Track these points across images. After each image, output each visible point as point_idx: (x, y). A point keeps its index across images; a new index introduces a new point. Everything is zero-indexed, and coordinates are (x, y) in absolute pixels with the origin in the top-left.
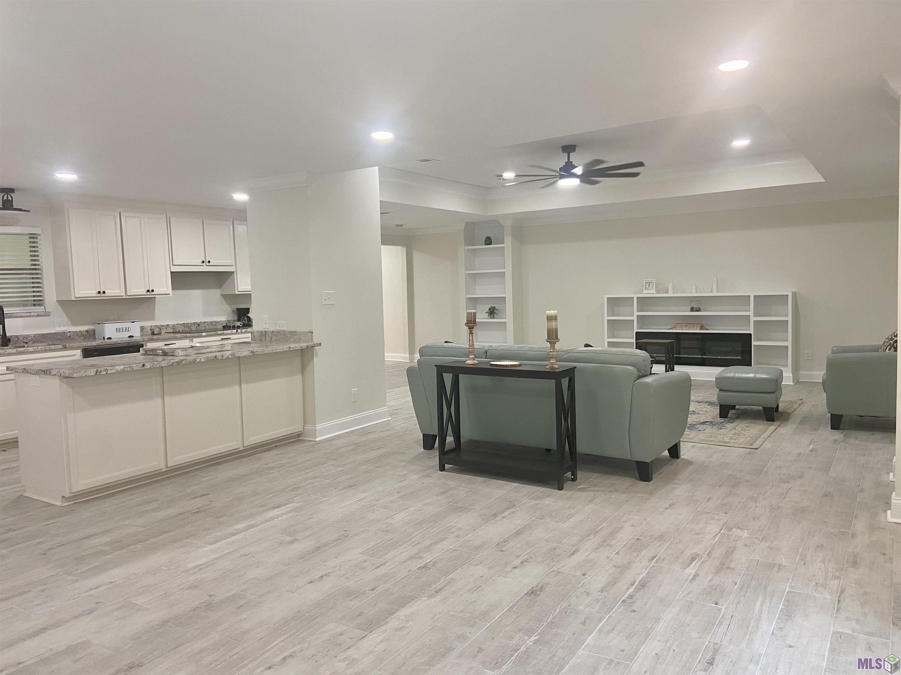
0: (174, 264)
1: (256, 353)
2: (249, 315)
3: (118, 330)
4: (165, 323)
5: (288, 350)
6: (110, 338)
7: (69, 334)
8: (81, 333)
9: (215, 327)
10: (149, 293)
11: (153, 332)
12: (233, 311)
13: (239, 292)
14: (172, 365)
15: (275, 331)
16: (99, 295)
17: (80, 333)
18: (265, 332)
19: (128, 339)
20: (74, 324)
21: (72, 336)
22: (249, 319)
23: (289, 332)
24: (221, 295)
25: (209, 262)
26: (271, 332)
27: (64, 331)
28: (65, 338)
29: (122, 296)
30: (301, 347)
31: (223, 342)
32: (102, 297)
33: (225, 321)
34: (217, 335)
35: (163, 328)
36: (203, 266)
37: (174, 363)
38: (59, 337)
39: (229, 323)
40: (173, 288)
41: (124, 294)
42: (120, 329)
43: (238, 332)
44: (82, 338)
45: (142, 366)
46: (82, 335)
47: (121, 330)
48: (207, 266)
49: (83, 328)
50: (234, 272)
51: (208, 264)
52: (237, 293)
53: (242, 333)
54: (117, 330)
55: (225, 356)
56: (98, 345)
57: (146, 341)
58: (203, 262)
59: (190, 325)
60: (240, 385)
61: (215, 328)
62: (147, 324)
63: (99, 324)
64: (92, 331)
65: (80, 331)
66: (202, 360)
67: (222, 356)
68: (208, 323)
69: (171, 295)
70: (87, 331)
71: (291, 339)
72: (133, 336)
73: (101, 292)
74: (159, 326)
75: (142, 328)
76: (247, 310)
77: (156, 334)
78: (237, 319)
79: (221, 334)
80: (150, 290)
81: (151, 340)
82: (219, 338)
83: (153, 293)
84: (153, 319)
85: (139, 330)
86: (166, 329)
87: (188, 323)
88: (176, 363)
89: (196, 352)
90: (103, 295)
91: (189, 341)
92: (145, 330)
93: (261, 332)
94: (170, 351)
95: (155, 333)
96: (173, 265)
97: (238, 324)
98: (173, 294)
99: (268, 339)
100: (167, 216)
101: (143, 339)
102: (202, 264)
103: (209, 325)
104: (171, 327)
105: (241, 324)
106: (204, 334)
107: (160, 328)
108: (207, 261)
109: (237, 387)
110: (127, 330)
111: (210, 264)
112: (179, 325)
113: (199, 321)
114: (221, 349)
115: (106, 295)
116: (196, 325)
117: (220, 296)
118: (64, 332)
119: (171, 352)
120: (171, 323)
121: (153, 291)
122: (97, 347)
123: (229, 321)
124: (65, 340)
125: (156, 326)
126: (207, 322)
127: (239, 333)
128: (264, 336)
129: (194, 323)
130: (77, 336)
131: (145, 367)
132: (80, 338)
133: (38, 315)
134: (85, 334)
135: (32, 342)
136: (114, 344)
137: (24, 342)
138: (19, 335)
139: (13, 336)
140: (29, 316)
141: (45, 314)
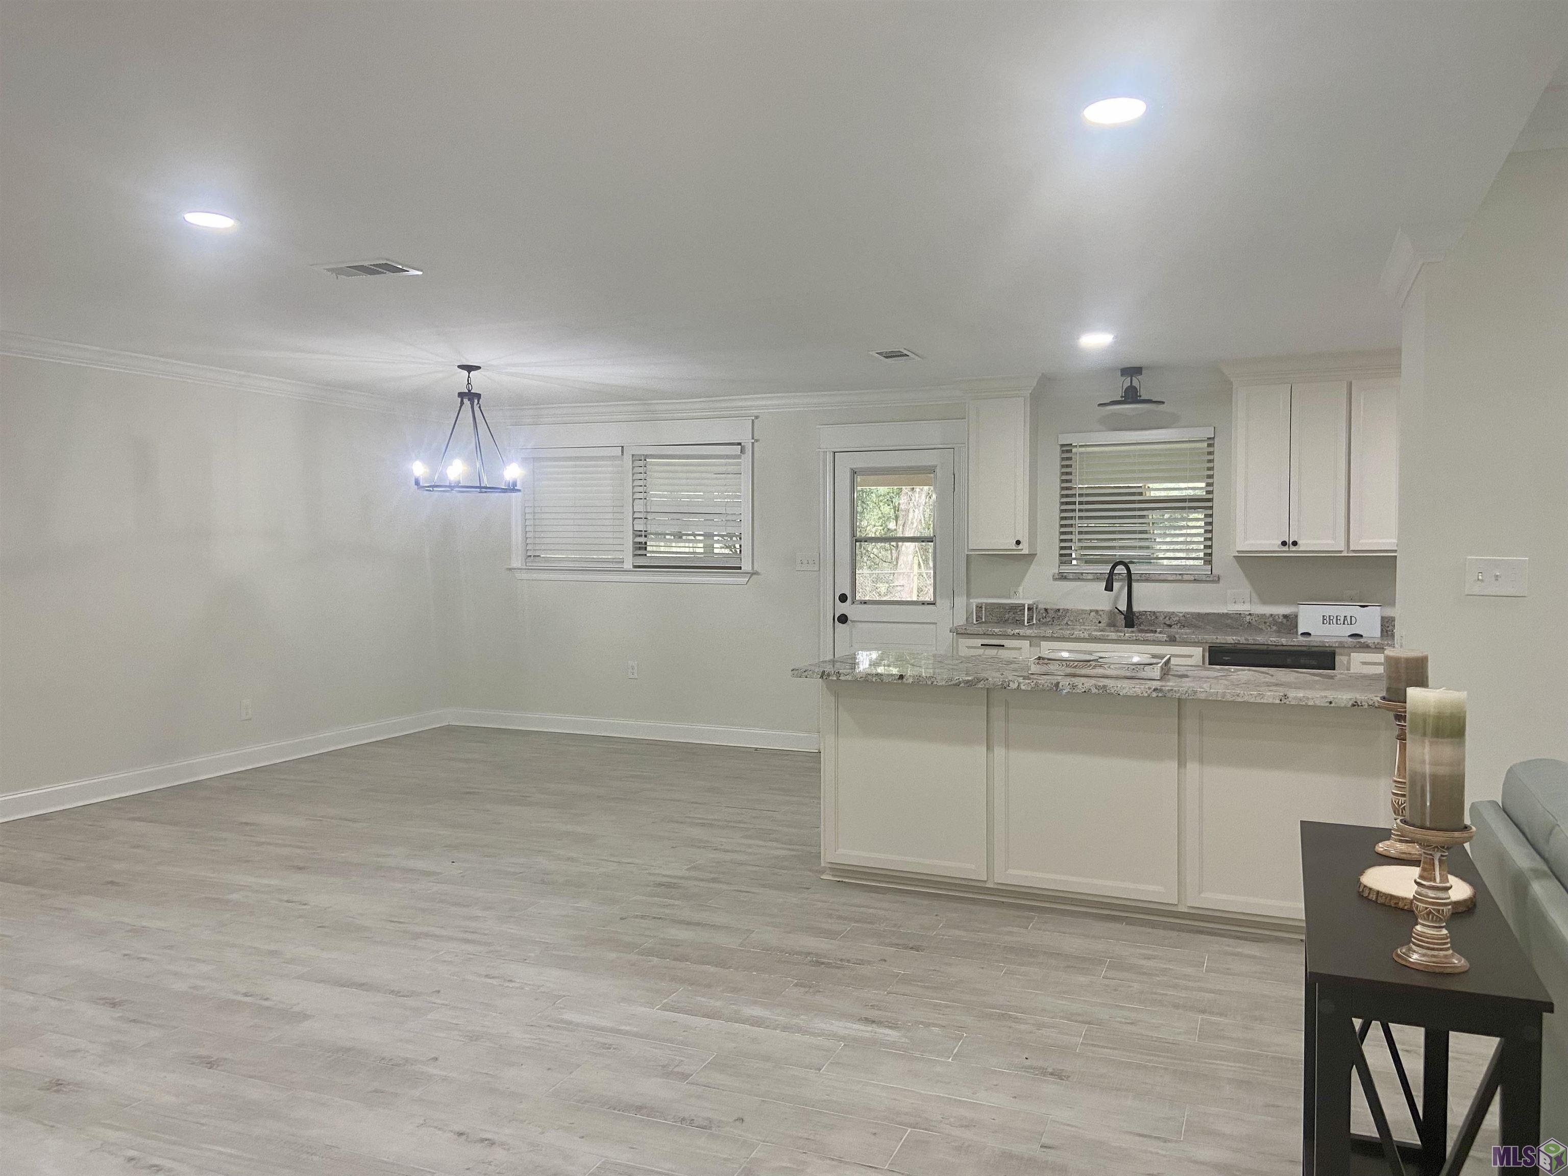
1: (1169, 695)
3: (1327, 620)
5: (1278, 701)
6: (1306, 634)
7: (1248, 617)
8: (1274, 620)
14: (958, 685)
16: (1287, 548)
17: (1271, 619)
19: (1350, 640)
20: (1264, 602)
21: (1254, 623)
27: (1239, 612)
28: (1241, 626)
29: (1341, 552)
30: (1331, 703)
32: (1291, 552)
37: (960, 683)
41: (1344, 549)
42: (1332, 618)
44: (1275, 628)
46: (1275, 623)
47: (1335, 620)
49: (1279, 610)
54: (1324, 619)
60: (1182, 764)
63: (1299, 604)
65: (1272, 615)
66: (1023, 687)
67: (1074, 687)
70: (1285, 617)
72: (1361, 636)
73: (1289, 543)
85: (1378, 624)
88: (965, 684)
89: (1069, 670)
90: (1293, 548)
109: (1172, 765)
110: (1348, 620)
115: (1299, 548)
118: (1240, 614)
122: (1237, 646)
124: (1241, 628)
130: (1265, 623)
132: (1271, 628)
133: (1195, 580)
134: (1282, 622)
135: (1179, 625)
136: (1276, 645)
137: (1165, 624)
138: (1158, 612)
139: (1146, 612)
140: (1179, 580)
141: (1208, 579)
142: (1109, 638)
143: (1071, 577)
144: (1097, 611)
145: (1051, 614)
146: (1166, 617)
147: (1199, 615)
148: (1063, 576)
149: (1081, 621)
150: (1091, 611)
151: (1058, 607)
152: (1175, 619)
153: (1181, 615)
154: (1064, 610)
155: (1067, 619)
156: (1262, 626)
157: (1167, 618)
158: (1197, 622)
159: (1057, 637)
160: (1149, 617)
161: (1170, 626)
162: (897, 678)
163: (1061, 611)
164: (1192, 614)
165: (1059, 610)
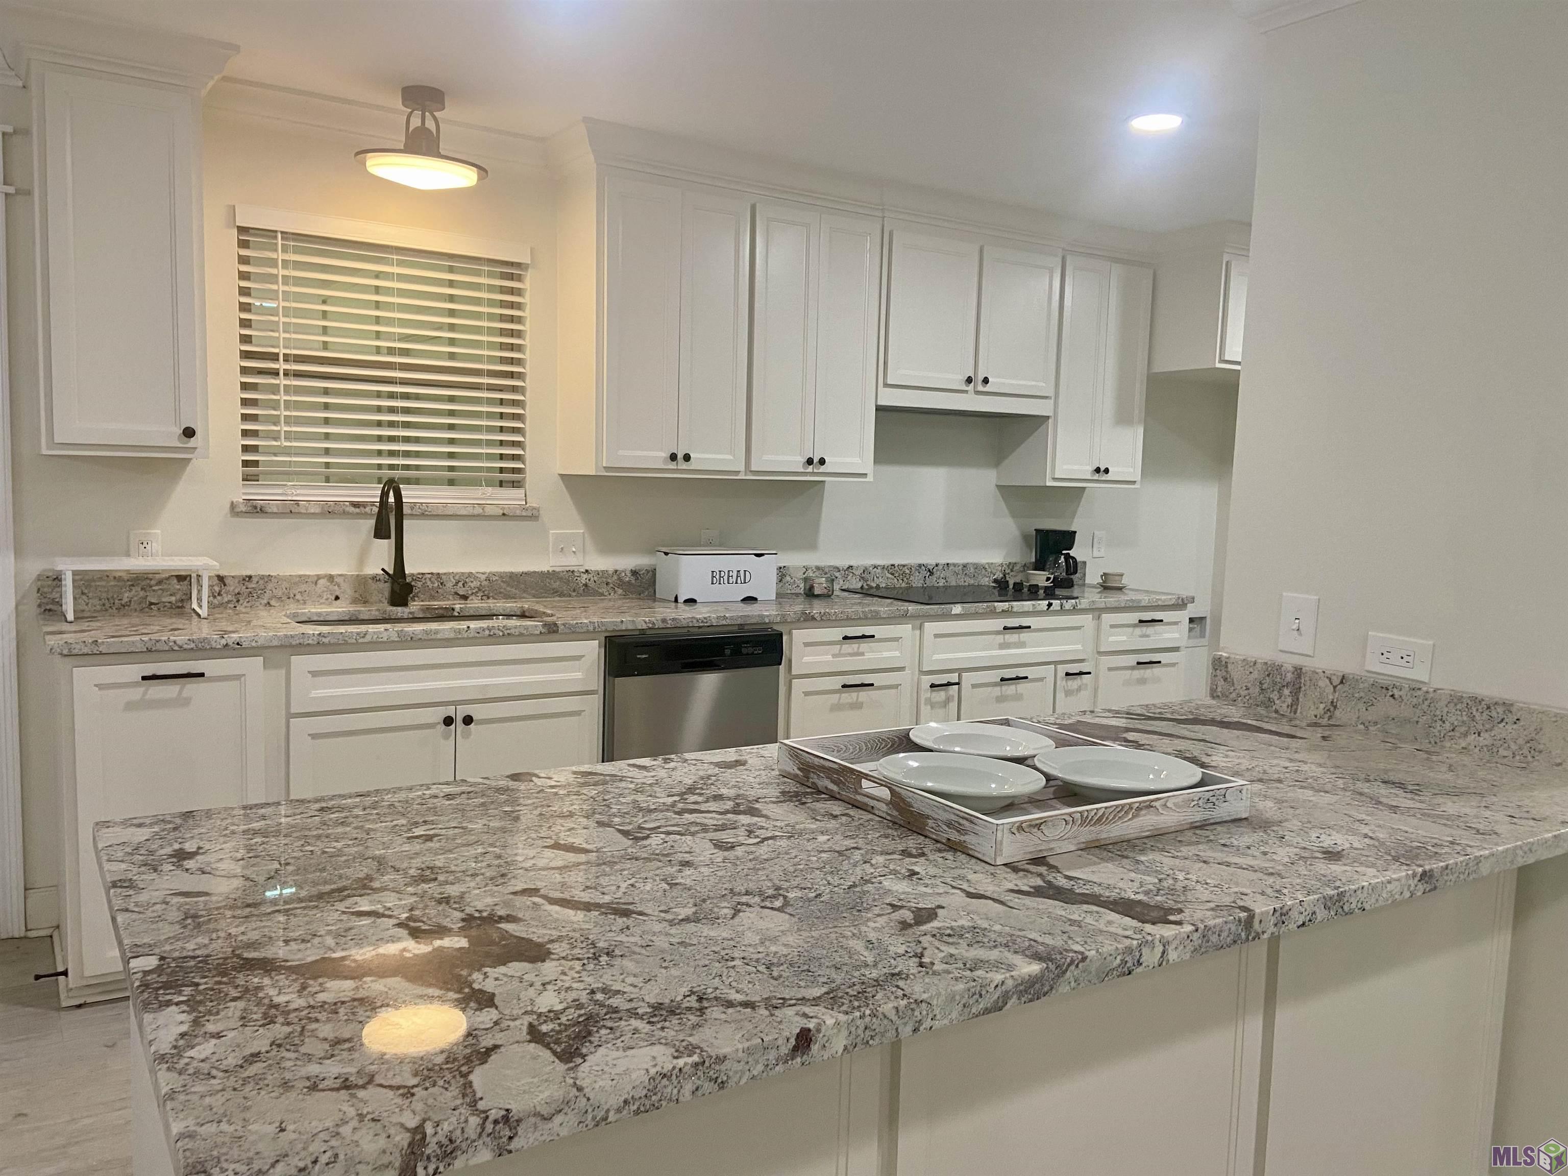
0: (889, 382)
2: (1072, 553)
3: (717, 578)
4: (843, 563)
6: (691, 601)
7: (585, 576)
8: (619, 579)
9: (972, 582)
10: (810, 469)
11: (812, 588)
12: (1025, 538)
13: (1055, 479)
15: (1357, 680)
16: (673, 465)
17: (615, 577)
18: (1298, 672)
19: (743, 610)
20: (604, 550)
21: (593, 585)
22: (1073, 566)
23: (1456, 699)
24: (997, 486)
25: (986, 381)
26: (1336, 681)
27: (568, 569)
28: (574, 591)
29: (738, 473)
31: (1007, 636)
32: (680, 472)
33: (1002, 565)
34: (993, 614)
35: (837, 574)
36: (966, 392)
38: (556, 585)
39: (1012, 571)
40: (879, 459)
41: (742, 468)
43: (1051, 608)
44: (620, 591)
45: (795, 1049)
46: (621, 583)
48: (978, 393)
49: (626, 562)
50: (1048, 417)
51: (980, 388)
52: (1049, 483)
53: (1062, 611)
55: (1294, 914)
56: (650, 628)
57: (791, 622)
58: (969, 380)
59: (907, 571)
61: (973, 585)
62: (796, 560)
63: (666, 554)
64: (648, 571)
65: (616, 571)
68: (956, 569)
69: (870, 478)
70: (634, 573)
71: (1465, 735)
72: (755, 599)
73: (679, 457)
74: (827, 570)
75: (782, 573)
76: (1068, 538)
77: (818, 596)
78: (1033, 560)
79: (1006, 613)
80: (816, 460)
81: (804, 620)
82: (998, 623)
83: (822, 469)
84: (811, 545)
85: (774, 578)
86: (845, 578)
87: (904, 566)
90: (684, 466)
91: (913, 629)
92: (788, 578)
93: (1272, 670)
94: (945, 816)
95: (817, 591)
96: (886, 385)
97: (1041, 578)
98: (874, 476)
99: (1310, 708)
100: (883, 226)
101: (783, 616)
102: (965, 388)
103: (957, 574)
104: (858, 573)
105: (1048, 579)
106: (957, 609)
107: (831, 574)
108: (981, 378)
111: (988, 388)
112: (879, 571)
113: (930, 561)
114: (1207, 815)
115: (693, 465)
116: (925, 573)
117: (992, 487)
118: (573, 572)
119: (949, 824)
120: (862, 559)
121: (822, 462)
122: (648, 632)
123: (1011, 566)
124: (574, 594)
125: (818, 568)
126: (955, 565)
127: (1056, 613)
128: (1286, 692)
129: (920, 566)
130: (607, 584)
131: (815, 1048)
132: (615, 593)
133: (504, 514)
134: (629, 582)
135: (480, 594)
136: (700, 627)
137: (456, 593)
138: (445, 574)
139: (423, 574)
140: (478, 515)
141: (524, 514)
142: (439, 636)
143: (275, 510)
144: (331, 578)
145: (232, 586)
146: (457, 583)
147: (512, 576)
148: (255, 507)
149: (298, 597)
150: (319, 577)
151: (249, 573)
152: (472, 585)
153: (483, 577)
154: (262, 577)
155: (268, 594)
156: (603, 590)
157: (460, 584)
158: (508, 589)
159: (330, 644)
160: (429, 583)
161: (465, 598)
162: (785, 1050)
163: (255, 580)
164: (501, 575)
165: (250, 577)
